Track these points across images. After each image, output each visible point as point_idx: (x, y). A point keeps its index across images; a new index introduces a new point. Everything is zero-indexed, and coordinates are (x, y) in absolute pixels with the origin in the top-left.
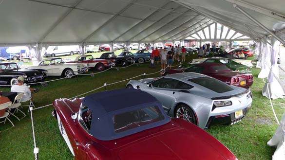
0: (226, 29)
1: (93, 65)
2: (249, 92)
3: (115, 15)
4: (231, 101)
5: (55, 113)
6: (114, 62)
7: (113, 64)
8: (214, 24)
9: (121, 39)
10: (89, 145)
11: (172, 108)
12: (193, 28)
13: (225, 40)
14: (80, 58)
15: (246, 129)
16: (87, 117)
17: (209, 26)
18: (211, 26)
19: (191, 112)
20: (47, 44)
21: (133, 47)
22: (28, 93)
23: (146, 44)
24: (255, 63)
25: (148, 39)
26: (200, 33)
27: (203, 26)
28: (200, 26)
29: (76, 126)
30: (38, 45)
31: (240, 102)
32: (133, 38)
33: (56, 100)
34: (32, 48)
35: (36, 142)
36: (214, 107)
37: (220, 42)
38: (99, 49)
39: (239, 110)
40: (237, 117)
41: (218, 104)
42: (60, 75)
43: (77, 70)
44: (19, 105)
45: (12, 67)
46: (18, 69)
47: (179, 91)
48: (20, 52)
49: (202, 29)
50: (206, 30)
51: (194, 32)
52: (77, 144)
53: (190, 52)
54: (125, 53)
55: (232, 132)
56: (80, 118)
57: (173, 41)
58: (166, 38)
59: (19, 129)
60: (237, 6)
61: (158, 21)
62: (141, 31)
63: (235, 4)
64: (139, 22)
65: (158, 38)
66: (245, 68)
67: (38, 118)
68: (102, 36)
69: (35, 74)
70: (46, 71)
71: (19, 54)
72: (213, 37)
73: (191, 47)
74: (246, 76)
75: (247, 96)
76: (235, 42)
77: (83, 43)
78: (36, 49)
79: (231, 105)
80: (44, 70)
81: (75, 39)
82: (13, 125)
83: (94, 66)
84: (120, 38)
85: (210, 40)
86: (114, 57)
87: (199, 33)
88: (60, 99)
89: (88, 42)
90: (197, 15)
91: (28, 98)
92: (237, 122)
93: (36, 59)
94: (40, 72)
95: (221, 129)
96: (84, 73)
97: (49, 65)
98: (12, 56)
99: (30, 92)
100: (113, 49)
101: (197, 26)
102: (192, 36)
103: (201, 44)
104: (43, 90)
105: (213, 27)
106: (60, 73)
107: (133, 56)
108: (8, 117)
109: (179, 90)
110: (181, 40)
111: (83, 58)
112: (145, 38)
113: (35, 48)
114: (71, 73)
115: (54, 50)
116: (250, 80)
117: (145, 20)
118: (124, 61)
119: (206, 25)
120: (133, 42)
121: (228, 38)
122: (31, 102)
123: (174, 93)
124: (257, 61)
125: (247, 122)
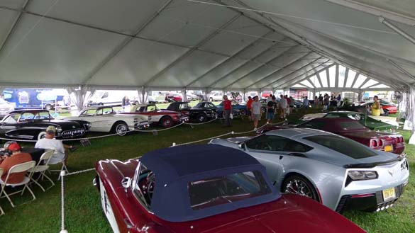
0: (352, 73)
1: (157, 118)
2: (404, 160)
3: (192, 49)
4: (376, 172)
5: (98, 181)
6: (187, 115)
7: (186, 118)
8: (335, 66)
9: (198, 84)
10: (148, 228)
11: (278, 181)
12: (303, 71)
13: (351, 89)
14: (138, 109)
15: (402, 221)
16: (146, 186)
17: (327, 68)
18: (330, 69)
19: (310, 187)
20: (94, 87)
21: (215, 98)
22: (60, 151)
23: (233, 94)
24: (402, 123)
25: (236, 86)
26: (314, 79)
27: (318, 69)
28: (314, 69)
29: (128, 199)
30: (82, 88)
31: (391, 174)
32: (216, 83)
33: (100, 162)
34: (73, 91)
35: (65, 224)
36: (349, 180)
37: (343, 93)
38: (166, 99)
39: (389, 187)
40: (386, 199)
41: (355, 176)
42: (109, 130)
43: (133, 124)
44: (45, 167)
45: (43, 115)
46: (50, 119)
47: (289, 155)
48: (55, 98)
49: (317, 73)
50: (323, 75)
51: (304, 77)
52: (129, 227)
53: (298, 106)
54: (204, 104)
55: (379, 224)
56: (135, 186)
57: (274, 90)
58: (263, 85)
59: (42, 203)
60: (385, 19)
61: (253, 60)
62: (227, 73)
63: (381, 16)
64: (225, 60)
65: (252, 85)
66: (389, 128)
67: (72, 189)
68: (171, 79)
69: (74, 127)
70: (89, 123)
71: (54, 101)
72: (332, 85)
73: (300, 99)
74: (393, 139)
75: (402, 165)
76: (366, 92)
77: (144, 88)
78: (78, 93)
79: (377, 177)
80: (87, 122)
81: (132, 82)
82: (34, 198)
83: (158, 120)
84: (197, 82)
85: (329, 89)
86: (188, 109)
87: (311, 79)
88: (107, 161)
89: (151, 87)
90: (310, 52)
91: (59, 159)
92: (387, 207)
93: (76, 108)
94: (80, 124)
95: (359, 219)
96: (144, 129)
97: (93, 115)
98: (44, 104)
99: (63, 150)
100: (185, 97)
101: (310, 68)
102: (302, 83)
103: (314, 94)
104: (83, 149)
105: (332, 70)
106: (108, 128)
107: (214, 108)
108: (29, 186)
109: (289, 153)
110: (285, 89)
111: (142, 109)
112: (232, 84)
113: (76, 92)
114: (124, 128)
115: (103, 98)
116: (399, 145)
117: (234, 57)
118: (202, 115)
119: (322, 68)
120: (215, 89)
121: (356, 86)
122: (64, 165)
123: (281, 158)
124: (403, 120)
125: (402, 210)
